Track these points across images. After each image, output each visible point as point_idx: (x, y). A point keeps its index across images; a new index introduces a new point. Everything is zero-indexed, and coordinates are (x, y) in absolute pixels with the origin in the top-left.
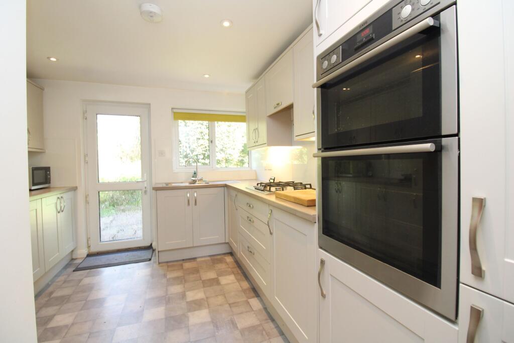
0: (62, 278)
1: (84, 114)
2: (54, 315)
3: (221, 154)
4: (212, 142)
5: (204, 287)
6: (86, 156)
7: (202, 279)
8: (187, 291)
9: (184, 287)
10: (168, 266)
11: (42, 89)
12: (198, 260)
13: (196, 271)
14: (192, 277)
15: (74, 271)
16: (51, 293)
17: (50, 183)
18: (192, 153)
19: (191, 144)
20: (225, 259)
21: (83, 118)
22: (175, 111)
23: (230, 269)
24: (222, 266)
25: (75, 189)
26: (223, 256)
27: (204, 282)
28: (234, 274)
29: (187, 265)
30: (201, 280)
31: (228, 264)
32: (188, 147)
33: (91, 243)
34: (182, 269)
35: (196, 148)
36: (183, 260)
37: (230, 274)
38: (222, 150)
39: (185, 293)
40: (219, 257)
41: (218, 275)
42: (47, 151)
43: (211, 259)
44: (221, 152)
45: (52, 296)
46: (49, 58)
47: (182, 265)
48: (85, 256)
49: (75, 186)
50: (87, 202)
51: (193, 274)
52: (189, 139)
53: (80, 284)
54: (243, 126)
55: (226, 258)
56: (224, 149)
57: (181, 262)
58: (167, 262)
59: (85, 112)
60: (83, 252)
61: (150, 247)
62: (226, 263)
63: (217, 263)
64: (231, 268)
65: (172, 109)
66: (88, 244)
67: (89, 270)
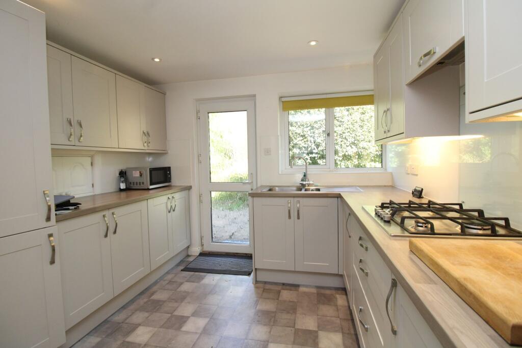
0: (169, 277)
1: (197, 113)
2: (140, 325)
3: (352, 148)
4: (328, 135)
5: (294, 343)
6: (199, 156)
7: (296, 327)
8: (271, 342)
9: (270, 332)
10: (264, 290)
11: (164, 94)
12: (302, 289)
13: (292, 308)
14: (284, 317)
15: (182, 270)
16: (153, 294)
17: (170, 182)
18: (317, 148)
19: (316, 138)
20: (336, 298)
21: (197, 118)
22: (284, 99)
23: (338, 321)
24: (327, 311)
25: (189, 188)
26: (333, 292)
27: (297, 332)
28: (343, 333)
29: (286, 295)
30: (294, 327)
31: (338, 310)
32: (313, 141)
33: (204, 241)
34: (278, 299)
35: (322, 142)
36: (283, 284)
37: (336, 331)
38: (354, 143)
39: (267, 345)
40: (328, 292)
41: (318, 327)
42: (169, 152)
43: (318, 294)
44: (353, 146)
45: (152, 298)
46: (153, 59)
47: (279, 292)
48: (198, 255)
49: (189, 185)
50: (201, 201)
51: (288, 313)
52: (314, 133)
53: (178, 290)
54: (370, 109)
55: (338, 296)
56: (356, 142)
57: (279, 288)
58: (265, 283)
59: (198, 112)
60: (196, 250)
61: (249, 257)
62: (336, 306)
63: (324, 304)
64: (340, 319)
65: (281, 97)
66: (202, 243)
67: (193, 273)
